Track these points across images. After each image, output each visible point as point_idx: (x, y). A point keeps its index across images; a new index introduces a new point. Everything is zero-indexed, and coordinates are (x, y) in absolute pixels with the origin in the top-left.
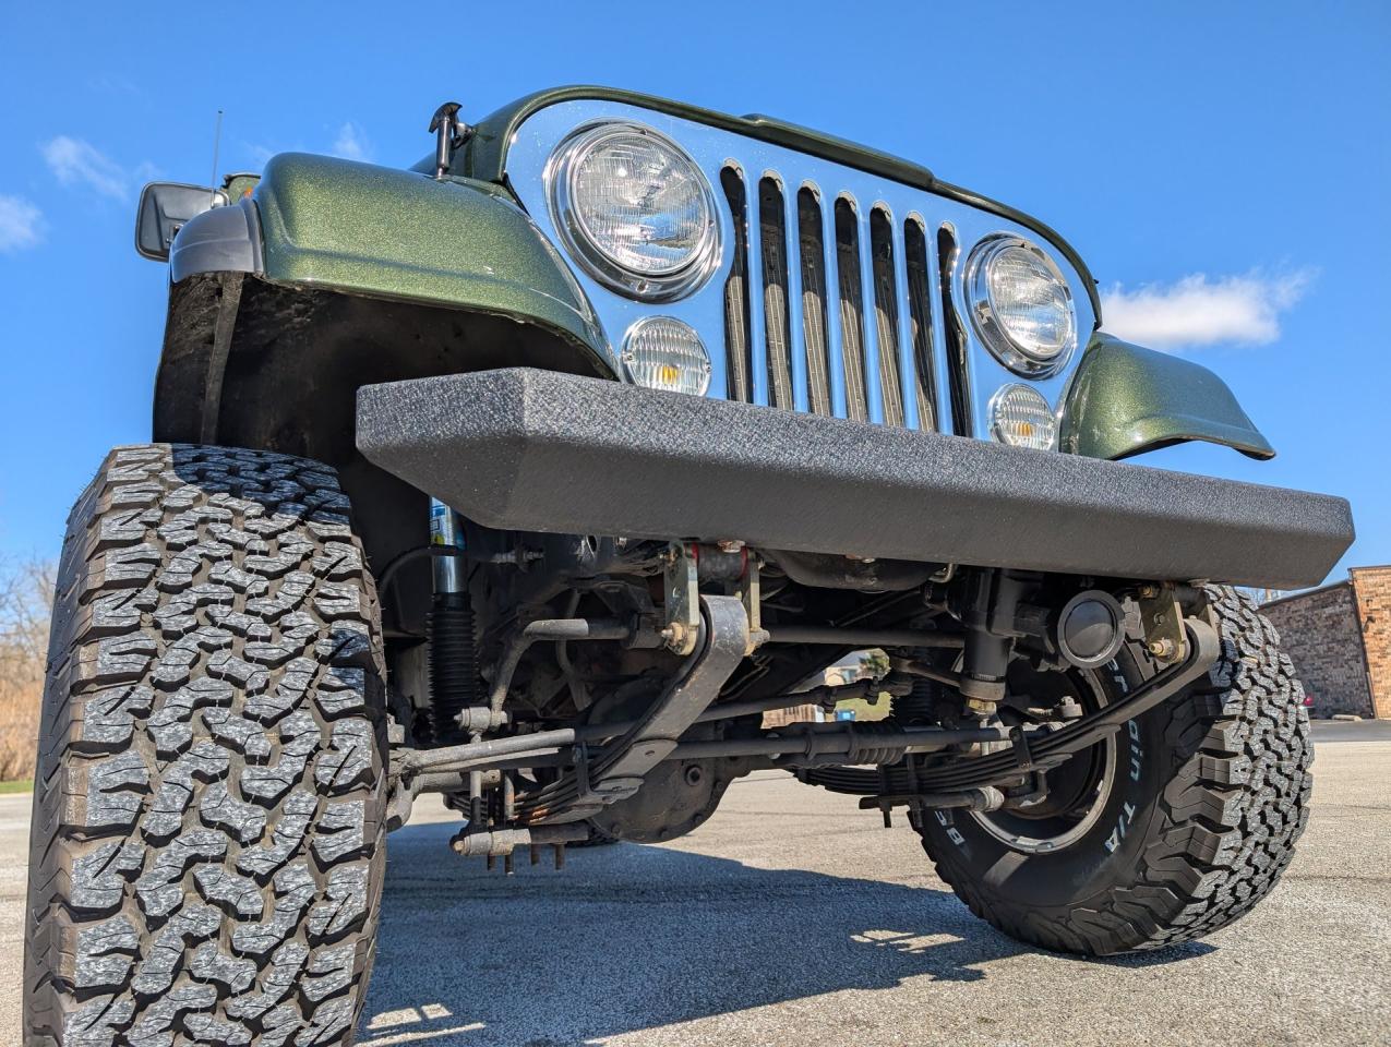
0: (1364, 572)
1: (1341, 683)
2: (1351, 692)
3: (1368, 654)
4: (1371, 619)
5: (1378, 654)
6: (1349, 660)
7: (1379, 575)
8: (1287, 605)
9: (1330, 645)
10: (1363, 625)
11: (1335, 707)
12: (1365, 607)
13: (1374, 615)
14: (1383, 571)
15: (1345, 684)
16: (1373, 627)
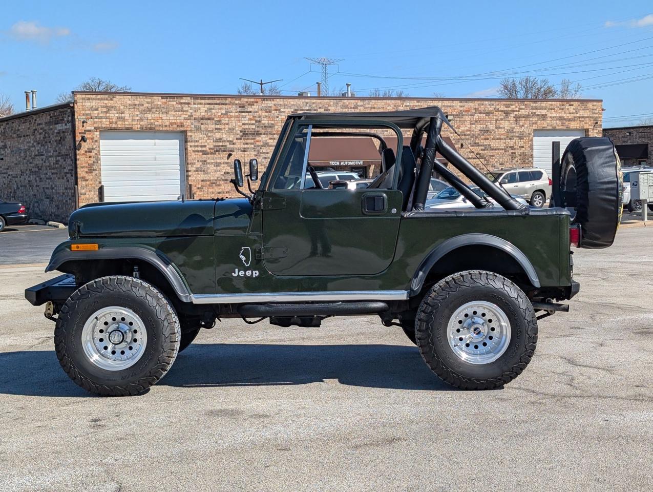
0: (84, 96)
1: (61, 191)
2: (66, 201)
3: (78, 170)
4: (83, 139)
5: (86, 170)
6: (67, 173)
7: (96, 99)
8: (34, 117)
9: (57, 158)
10: (77, 143)
11: (56, 213)
12: (81, 128)
13: (87, 136)
14: (99, 97)
15: (63, 193)
16: (85, 146)
